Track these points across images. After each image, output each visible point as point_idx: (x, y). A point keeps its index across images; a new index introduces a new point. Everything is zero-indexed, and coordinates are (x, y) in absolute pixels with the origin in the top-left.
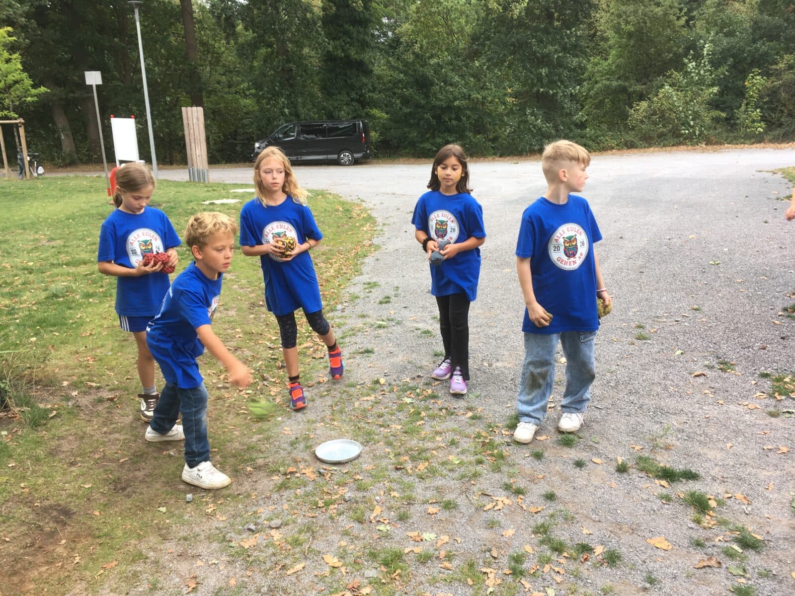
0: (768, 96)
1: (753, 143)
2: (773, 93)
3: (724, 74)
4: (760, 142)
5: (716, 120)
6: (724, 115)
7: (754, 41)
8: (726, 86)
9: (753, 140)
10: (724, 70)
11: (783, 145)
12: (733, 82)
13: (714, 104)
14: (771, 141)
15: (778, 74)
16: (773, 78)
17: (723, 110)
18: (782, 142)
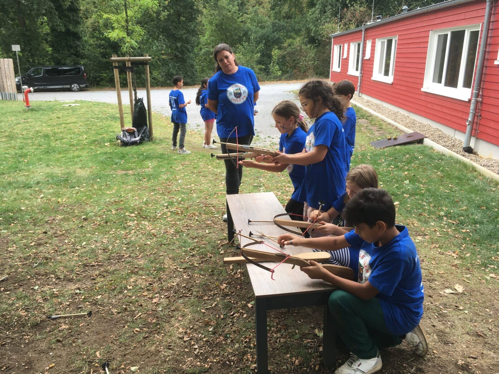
0: (282, 58)
1: (277, 81)
2: (284, 57)
3: (262, 48)
4: (280, 80)
5: (260, 69)
6: (264, 67)
7: (273, 32)
8: (263, 53)
9: (277, 79)
10: (261, 46)
11: (290, 82)
12: (266, 52)
13: (259, 62)
14: (284, 80)
15: (285, 48)
16: (283, 51)
17: (263, 65)
18: (289, 80)
